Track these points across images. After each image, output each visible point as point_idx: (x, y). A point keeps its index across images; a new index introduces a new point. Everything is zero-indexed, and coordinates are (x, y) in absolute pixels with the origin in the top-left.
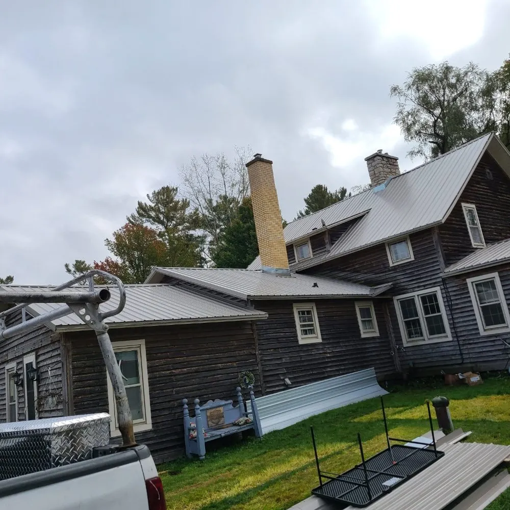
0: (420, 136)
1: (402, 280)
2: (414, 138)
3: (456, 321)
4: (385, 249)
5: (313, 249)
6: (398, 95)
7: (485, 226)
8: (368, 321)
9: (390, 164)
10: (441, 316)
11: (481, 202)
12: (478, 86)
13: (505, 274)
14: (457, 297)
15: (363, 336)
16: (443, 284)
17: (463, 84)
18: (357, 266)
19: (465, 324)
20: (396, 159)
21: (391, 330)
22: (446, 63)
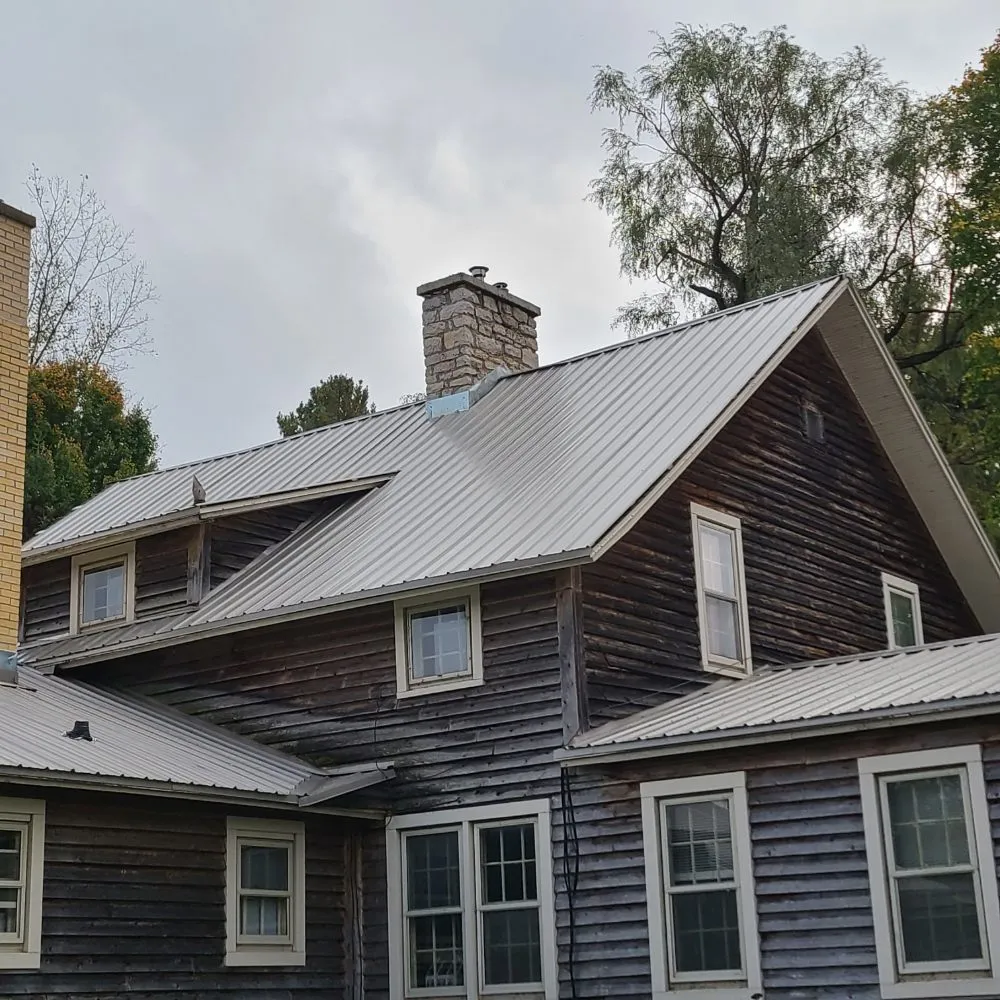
0: (674, 263)
1: (430, 753)
2: (652, 267)
3: (581, 939)
4: (392, 628)
5: (139, 587)
6: (617, 104)
7: (765, 600)
8: (275, 899)
9: (504, 324)
10: (536, 910)
11: (767, 513)
12: (875, 134)
13: (767, 781)
14: (600, 849)
15: (233, 958)
16: (563, 793)
17: (830, 116)
18: (283, 680)
19: (610, 954)
20: (532, 313)
21: (359, 949)
22: (781, 31)
